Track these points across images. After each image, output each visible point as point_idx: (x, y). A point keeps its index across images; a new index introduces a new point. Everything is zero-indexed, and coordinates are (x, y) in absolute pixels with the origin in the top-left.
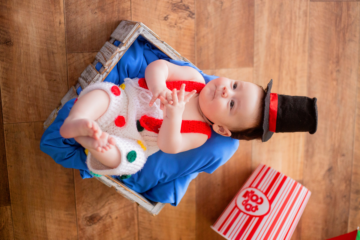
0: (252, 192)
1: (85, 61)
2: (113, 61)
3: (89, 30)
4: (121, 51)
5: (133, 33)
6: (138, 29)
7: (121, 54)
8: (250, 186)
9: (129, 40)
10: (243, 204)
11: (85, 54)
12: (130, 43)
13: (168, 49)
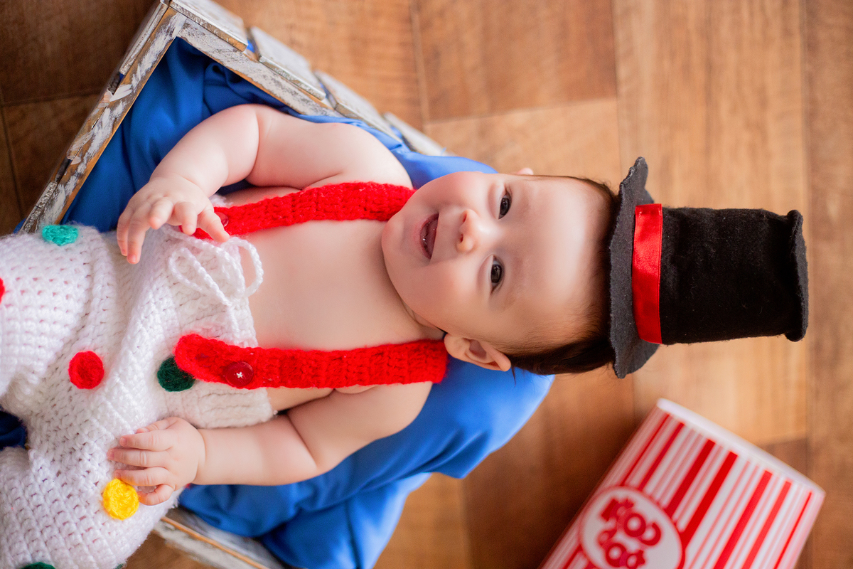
0: (628, 504)
1: (61, 125)
2: (94, 136)
3: (64, 27)
4: (117, 102)
5: (152, 38)
6: (164, 23)
7: (120, 110)
8: (623, 484)
9: (140, 62)
10: (601, 544)
11: (59, 103)
12: (144, 72)
13: (279, 79)
